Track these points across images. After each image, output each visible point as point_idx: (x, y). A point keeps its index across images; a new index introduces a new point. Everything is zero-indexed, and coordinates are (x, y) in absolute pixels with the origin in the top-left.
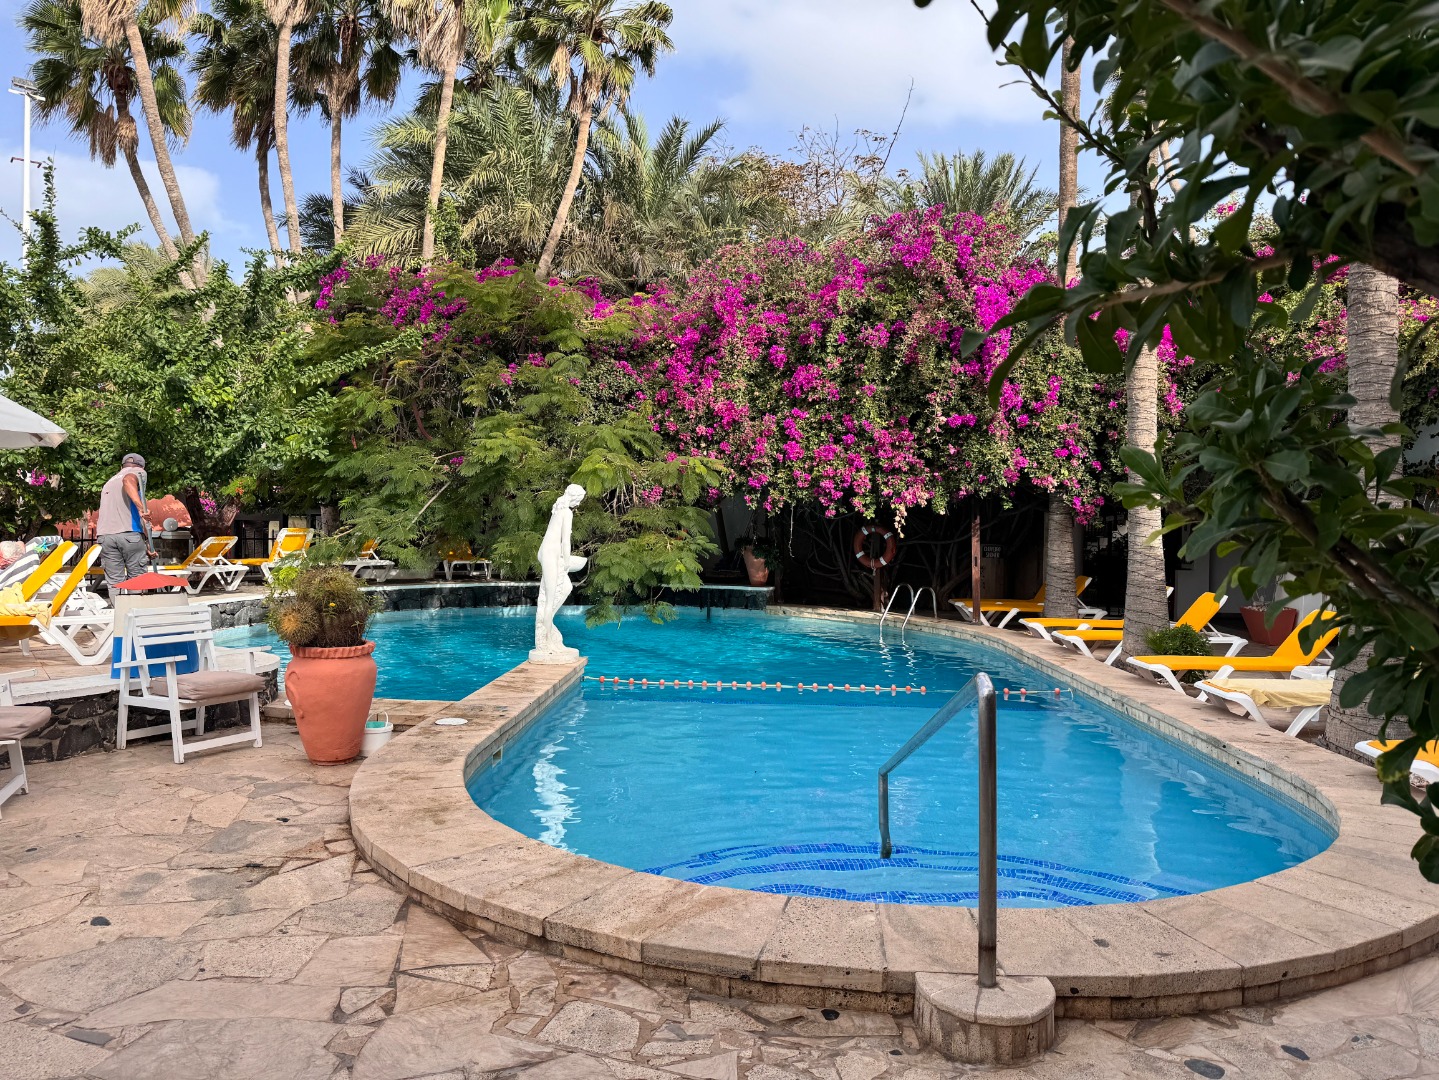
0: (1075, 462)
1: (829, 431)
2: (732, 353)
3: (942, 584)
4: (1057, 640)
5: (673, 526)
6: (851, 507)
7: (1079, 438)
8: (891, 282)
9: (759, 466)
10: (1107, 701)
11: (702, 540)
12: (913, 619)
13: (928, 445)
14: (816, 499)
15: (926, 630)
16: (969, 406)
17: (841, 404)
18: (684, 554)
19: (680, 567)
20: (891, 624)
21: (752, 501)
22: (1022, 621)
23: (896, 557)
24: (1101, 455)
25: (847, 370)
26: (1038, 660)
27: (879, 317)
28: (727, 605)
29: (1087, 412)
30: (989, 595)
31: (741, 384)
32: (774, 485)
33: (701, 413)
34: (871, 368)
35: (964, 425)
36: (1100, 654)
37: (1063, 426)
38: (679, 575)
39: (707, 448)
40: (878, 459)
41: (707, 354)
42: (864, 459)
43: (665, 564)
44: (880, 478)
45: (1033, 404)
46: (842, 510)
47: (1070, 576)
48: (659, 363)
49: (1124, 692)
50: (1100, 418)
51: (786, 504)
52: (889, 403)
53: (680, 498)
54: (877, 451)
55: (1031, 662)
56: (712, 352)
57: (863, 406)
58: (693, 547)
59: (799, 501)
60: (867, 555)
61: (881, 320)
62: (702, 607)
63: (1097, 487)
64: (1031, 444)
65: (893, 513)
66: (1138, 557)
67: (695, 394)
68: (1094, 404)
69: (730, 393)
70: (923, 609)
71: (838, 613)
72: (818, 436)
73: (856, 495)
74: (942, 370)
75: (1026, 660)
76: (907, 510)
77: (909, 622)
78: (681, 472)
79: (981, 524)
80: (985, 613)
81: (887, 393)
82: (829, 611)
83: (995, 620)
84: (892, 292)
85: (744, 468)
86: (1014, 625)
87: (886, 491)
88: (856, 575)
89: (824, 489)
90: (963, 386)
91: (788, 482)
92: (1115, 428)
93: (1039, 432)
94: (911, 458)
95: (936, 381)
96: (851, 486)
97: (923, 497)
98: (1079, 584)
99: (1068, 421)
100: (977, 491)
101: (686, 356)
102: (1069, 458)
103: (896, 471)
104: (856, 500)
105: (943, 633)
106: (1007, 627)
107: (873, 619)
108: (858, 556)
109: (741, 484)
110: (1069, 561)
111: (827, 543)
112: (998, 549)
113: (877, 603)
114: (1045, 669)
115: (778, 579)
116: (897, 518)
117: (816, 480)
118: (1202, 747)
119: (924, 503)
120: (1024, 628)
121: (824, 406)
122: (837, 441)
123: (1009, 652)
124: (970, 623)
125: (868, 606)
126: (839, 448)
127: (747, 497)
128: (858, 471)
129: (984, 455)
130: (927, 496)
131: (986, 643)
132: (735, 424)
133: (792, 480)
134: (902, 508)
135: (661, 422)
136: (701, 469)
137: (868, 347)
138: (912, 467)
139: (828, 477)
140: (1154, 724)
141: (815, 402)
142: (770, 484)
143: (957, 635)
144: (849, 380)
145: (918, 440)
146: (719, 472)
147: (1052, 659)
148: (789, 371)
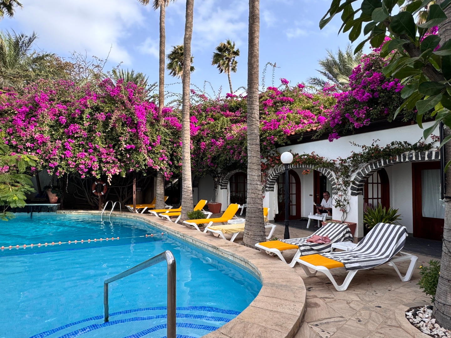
0: (165, 162)
1: (83, 148)
2: (43, 117)
3: (123, 200)
4: (160, 217)
5: (13, 181)
6: (91, 175)
7: (166, 155)
8: (106, 100)
9: (54, 159)
10: (179, 236)
11: (27, 187)
12: (113, 212)
13: (119, 155)
14: (78, 172)
15: (117, 216)
16: (133, 142)
17: (87, 139)
18: (18, 192)
19: (15, 198)
20: (105, 215)
21: (50, 172)
22: (149, 211)
23: (107, 192)
24: (172, 160)
25: (90, 127)
26: (155, 224)
27: (102, 111)
28: (39, 211)
29: (168, 147)
30: (139, 203)
31: (47, 128)
32: (61, 167)
33: (28, 138)
34: (99, 127)
35: (132, 148)
36: (173, 219)
37: (161, 151)
38: (15, 201)
39: (31, 152)
40: (102, 158)
41: (32, 117)
42: (96, 158)
43: (8, 197)
44: (102, 165)
45: (153, 143)
46: (87, 176)
47: (163, 196)
48: (9, 118)
49: (183, 232)
50: (172, 149)
51: (65, 173)
52: (105, 140)
53: (18, 171)
54: (101, 156)
55: (153, 224)
56: (34, 116)
57: (96, 140)
58: (23, 190)
59: (71, 172)
60: (96, 192)
61: (103, 112)
62: (28, 212)
63: (171, 169)
64: (152, 156)
65: (107, 177)
66: (185, 190)
67: (26, 131)
68: (170, 145)
69: (42, 132)
70: (116, 209)
71: (85, 212)
72: (78, 149)
73: (93, 170)
74: (124, 130)
75: (151, 224)
76: (112, 176)
77: (112, 214)
78: (17, 160)
79: (136, 181)
80: (137, 209)
81: (105, 136)
82: (82, 211)
83: (140, 211)
84: (106, 103)
85: (47, 160)
86: (146, 212)
87: (104, 169)
88: (92, 198)
89: (81, 168)
90: (131, 136)
91: (66, 165)
92: (175, 152)
93: (154, 152)
94: (113, 158)
95: (122, 133)
96: (91, 167)
97: (117, 172)
98: (165, 198)
99: (162, 149)
100: (135, 170)
101: (22, 117)
102: (163, 160)
103: (108, 163)
104: (93, 172)
105: (123, 216)
106: (144, 213)
107: (99, 213)
108: (93, 192)
109: (46, 166)
110: (163, 192)
111: (82, 188)
112: (140, 188)
113: (100, 208)
114: (158, 226)
115: (62, 201)
116: (108, 178)
117: (78, 165)
118: (210, 249)
119: (118, 174)
120: (149, 213)
121: (81, 139)
122: (86, 151)
123: (145, 221)
124: (132, 212)
125: (97, 208)
126: (86, 154)
127: (48, 170)
128: (94, 162)
129: (138, 158)
130: (119, 171)
131: (138, 219)
132: (44, 143)
133: (68, 165)
134: (110, 175)
135: (9, 141)
136: (28, 159)
137: (98, 120)
138: (114, 162)
139: (82, 164)
140: (194, 242)
141: (77, 137)
142: (59, 166)
143: (128, 217)
144: (91, 130)
145: (116, 153)
146: (36, 161)
147: (160, 223)
148: (67, 126)
